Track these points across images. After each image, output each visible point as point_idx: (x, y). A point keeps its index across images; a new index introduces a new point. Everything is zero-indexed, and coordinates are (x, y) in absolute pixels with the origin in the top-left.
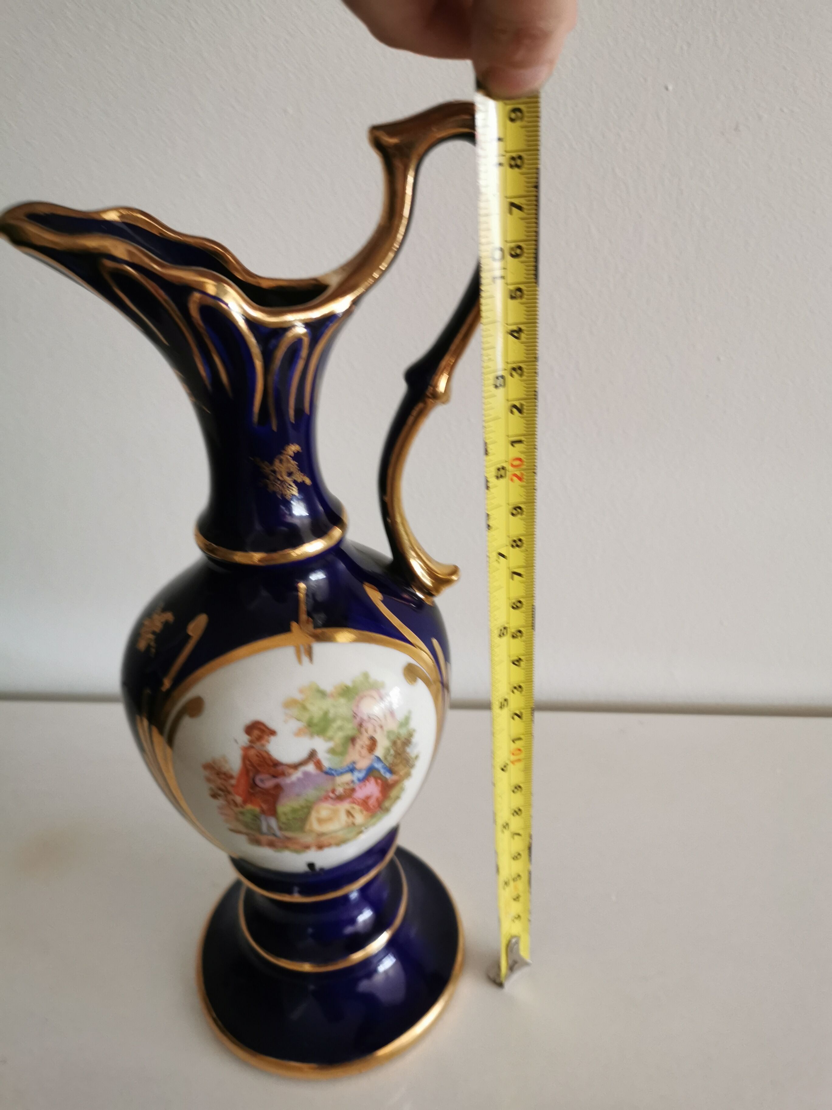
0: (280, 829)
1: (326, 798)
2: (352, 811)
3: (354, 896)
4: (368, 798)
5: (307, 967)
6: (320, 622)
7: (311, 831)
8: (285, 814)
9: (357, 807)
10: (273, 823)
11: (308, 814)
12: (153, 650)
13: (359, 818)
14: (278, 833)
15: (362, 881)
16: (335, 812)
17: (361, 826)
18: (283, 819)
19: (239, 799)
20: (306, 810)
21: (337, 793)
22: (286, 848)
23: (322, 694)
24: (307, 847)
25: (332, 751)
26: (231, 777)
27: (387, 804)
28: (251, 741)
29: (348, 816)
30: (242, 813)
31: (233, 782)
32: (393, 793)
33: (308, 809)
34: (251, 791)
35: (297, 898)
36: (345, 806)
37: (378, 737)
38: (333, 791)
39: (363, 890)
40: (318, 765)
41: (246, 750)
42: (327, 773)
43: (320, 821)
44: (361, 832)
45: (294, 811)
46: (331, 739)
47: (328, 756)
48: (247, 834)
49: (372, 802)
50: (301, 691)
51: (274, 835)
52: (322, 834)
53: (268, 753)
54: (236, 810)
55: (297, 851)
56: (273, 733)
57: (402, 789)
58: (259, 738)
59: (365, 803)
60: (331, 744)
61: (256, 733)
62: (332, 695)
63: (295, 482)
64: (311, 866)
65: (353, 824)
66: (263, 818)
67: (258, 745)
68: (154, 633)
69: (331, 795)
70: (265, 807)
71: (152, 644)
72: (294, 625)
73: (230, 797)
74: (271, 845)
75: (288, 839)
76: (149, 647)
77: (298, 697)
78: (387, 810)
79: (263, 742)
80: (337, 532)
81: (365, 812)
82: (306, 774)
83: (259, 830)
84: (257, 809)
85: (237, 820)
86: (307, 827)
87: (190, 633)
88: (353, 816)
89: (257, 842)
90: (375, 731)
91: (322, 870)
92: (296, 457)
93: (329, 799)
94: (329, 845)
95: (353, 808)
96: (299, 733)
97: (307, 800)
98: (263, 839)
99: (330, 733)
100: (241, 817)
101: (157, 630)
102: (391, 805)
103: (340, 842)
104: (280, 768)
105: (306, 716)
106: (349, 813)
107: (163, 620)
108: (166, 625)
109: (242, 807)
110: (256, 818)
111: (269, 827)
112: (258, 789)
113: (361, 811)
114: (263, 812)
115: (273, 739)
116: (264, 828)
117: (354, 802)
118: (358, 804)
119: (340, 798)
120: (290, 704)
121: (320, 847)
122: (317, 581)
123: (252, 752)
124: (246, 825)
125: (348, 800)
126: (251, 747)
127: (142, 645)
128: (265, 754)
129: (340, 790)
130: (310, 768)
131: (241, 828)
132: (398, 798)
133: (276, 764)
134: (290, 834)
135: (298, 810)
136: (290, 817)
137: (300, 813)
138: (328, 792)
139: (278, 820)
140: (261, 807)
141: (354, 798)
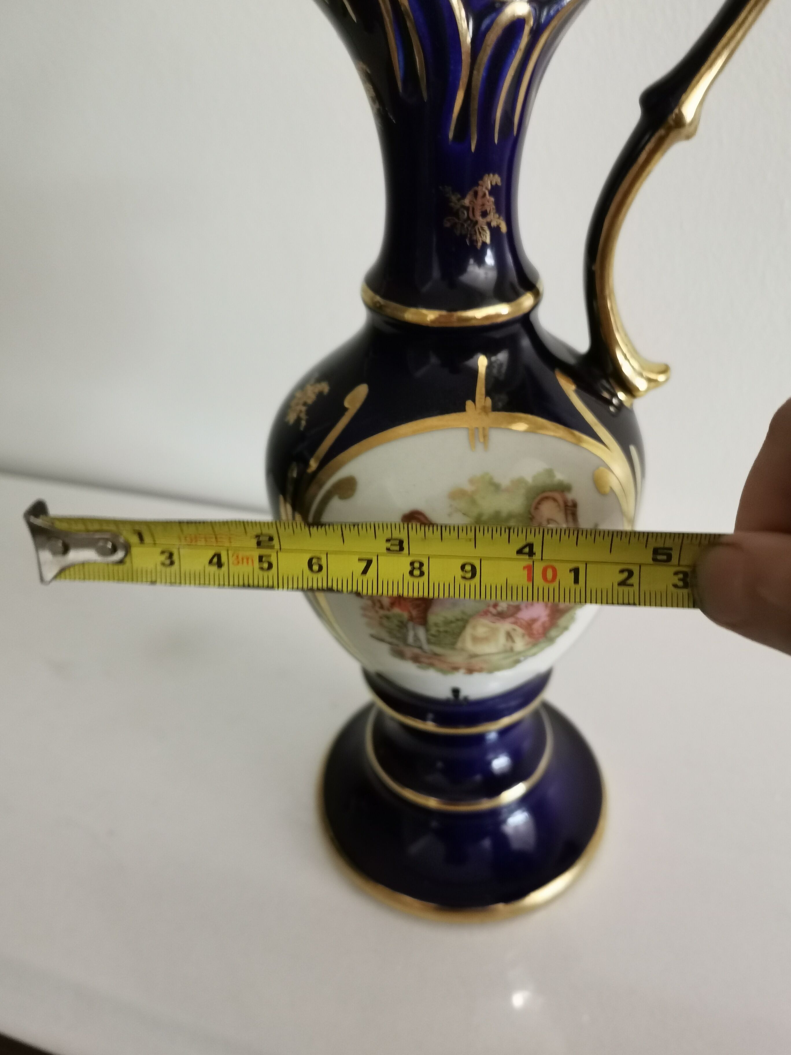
0: (429, 642)
1: (486, 613)
2: (513, 634)
3: (492, 736)
4: (534, 621)
5: (432, 803)
6: (500, 405)
7: (463, 650)
8: (436, 625)
9: (520, 631)
10: (421, 633)
11: (463, 628)
12: (303, 423)
13: (520, 644)
14: (426, 647)
15: (506, 721)
16: (494, 632)
17: (519, 653)
18: (433, 631)
19: (386, 600)
20: (460, 623)
21: (499, 609)
22: (431, 665)
23: (496, 487)
24: (455, 669)
27: (553, 633)
29: (507, 640)
30: (388, 618)
32: (562, 621)
33: (463, 622)
35: (430, 726)
36: (505, 626)
38: (495, 606)
39: (503, 732)
43: (475, 639)
44: (517, 662)
45: (448, 623)
48: (390, 643)
49: (537, 626)
50: (471, 482)
51: (420, 648)
52: (474, 656)
54: (382, 612)
55: (444, 672)
57: (572, 619)
59: (528, 627)
62: (506, 491)
63: (489, 224)
64: (456, 692)
65: (512, 650)
66: (410, 625)
68: (305, 404)
69: (493, 611)
70: (414, 613)
71: (303, 416)
72: (469, 403)
74: (416, 659)
75: (436, 655)
76: (298, 420)
77: (468, 487)
78: (551, 640)
80: (527, 301)
81: (527, 638)
83: (404, 640)
84: (405, 615)
85: (381, 625)
86: (459, 645)
87: (346, 404)
88: (513, 641)
89: (400, 654)
91: (466, 699)
92: (494, 191)
93: (489, 615)
94: (480, 670)
95: (514, 630)
97: (463, 613)
98: (409, 651)
100: (385, 622)
101: (310, 401)
102: (557, 636)
103: (492, 670)
106: (509, 636)
107: (317, 390)
108: (320, 395)
109: (389, 610)
110: (402, 625)
111: (416, 638)
113: (523, 636)
114: (411, 619)
116: (411, 639)
117: (515, 623)
118: (521, 626)
119: (501, 616)
121: (470, 671)
124: (390, 632)
125: (512, 620)
127: (292, 418)
129: (503, 605)
131: (384, 635)
132: (566, 628)
134: (438, 650)
135: (451, 622)
136: (442, 629)
137: (453, 625)
138: (489, 606)
139: (427, 630)
140: (410, 612)
141: (517, 619)
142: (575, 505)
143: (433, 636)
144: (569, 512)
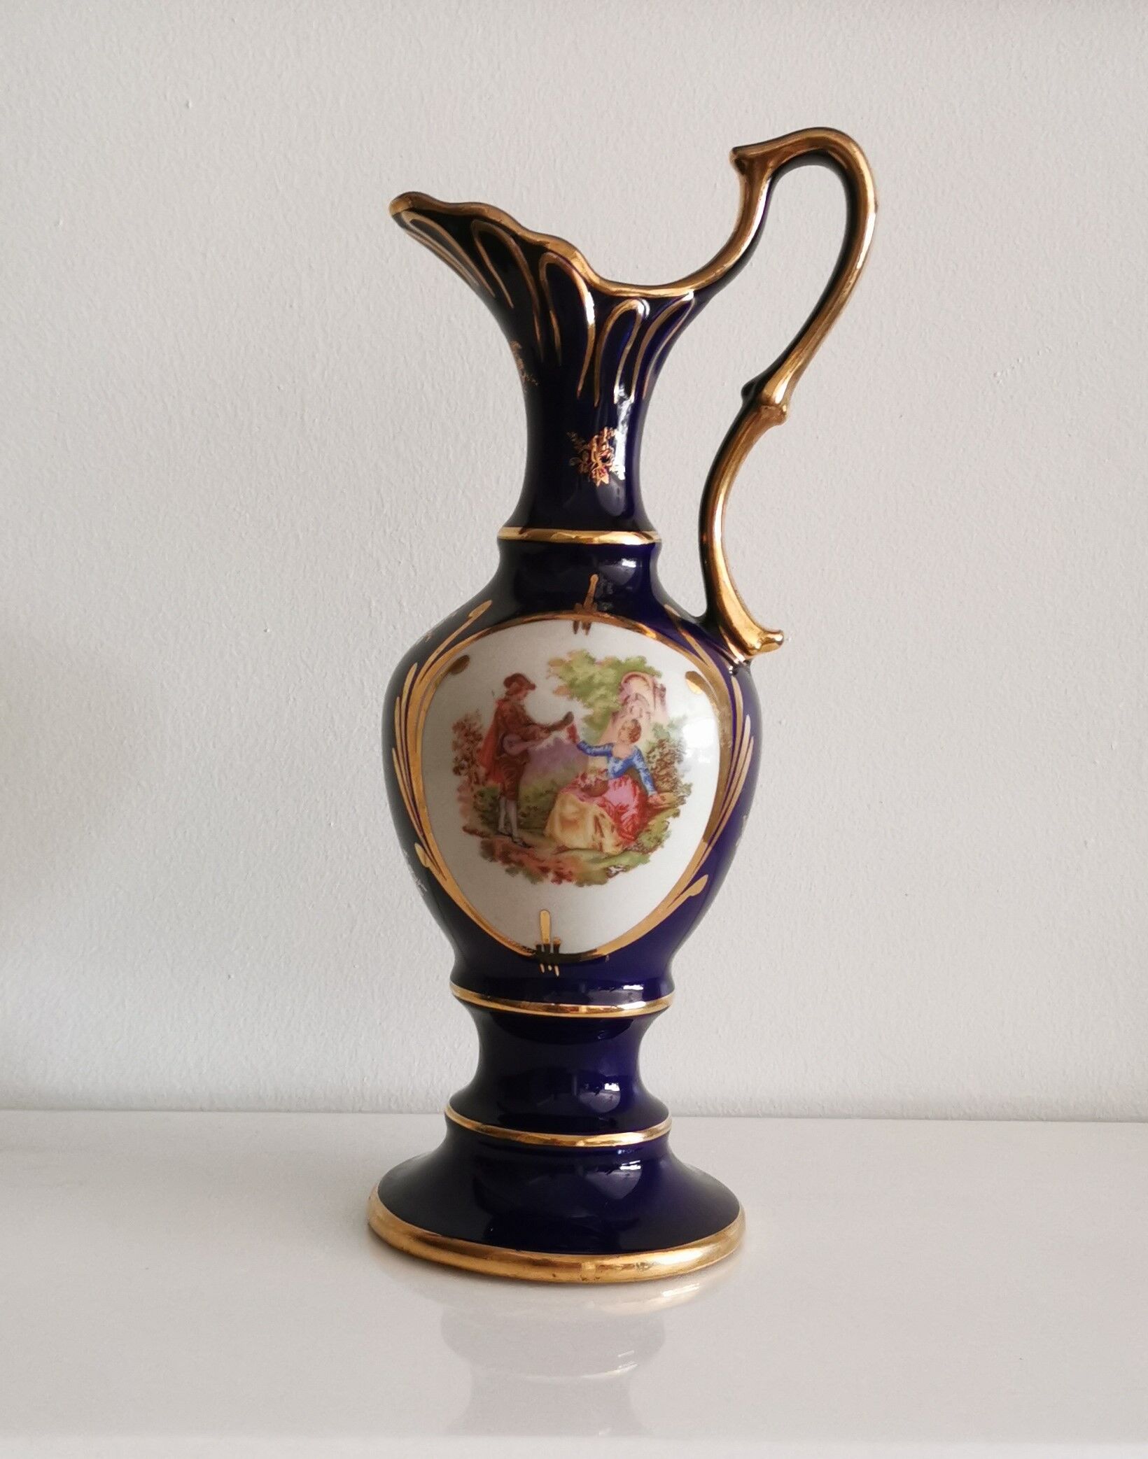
0: (519, 825)
1: (574, 786)
2: (601, 822)
4: (622, 809)
7: (551, 838)
8: (527, 799)
9: (607, 818)
10: (512, 812)
13: (609, 842)
14: (516, 833)
16: (582, 814)
18: (523, 809)
19: (482, 771)
20: (550, 796)
21: (588, 782)
23: (592, 661)
24: (544, 872)
25: (589, 720)
26: (480, 739)
28: (507, 694)
29: (595, 830)
30: (482, 795)
31: (480, 745)
33: (552, 796)
34: (498, 758)
36: (594, 808)
37: (643, 723)
38: (584, 777)
40: (573, 733)
41: (502, 702)
42: (579, 747)
43: (563, 822)
45: (537, 795)
46: (590, 706)
47: (584, 725)
48: (483, 835)
49: (626, 819)
50: (570, 654)
51: (511, 836)
52: (563, 849)
53: (522, 707)
54: (478, 788)
56: (533, 687)
58: (518, 691)
59: (617, 817)
60: (589, 712)
61: (515, 685)
62: (600, 664)
65: (600, 848)
66: (502, 802)
67: (514, 699)
69: (581, 784)
70: (507, 784)
72: (578, 605)
73: (473, 768)
74: (506, 856)
77: (567, 659)
79: (520, 695)
81: (616, 834)
82: (558, 742)
83: (495, 826)
84: (499, 788)
85: (475, 808)
86: (548, 830)
88: (602, 834)
89: (490, 852)
90: (641, 716)
93: (577, 790)
94: (569, 878)
95: (603, 816)
96: (557, 692)
97: (553, 782)
98: (499, 845)
99: (591, 699)
100: (479, 802)
103: (583, 878)
104: (532, 729)
105: (570, 676)
106: (597, 824)
109: (483, 784)
111: (507, 821)
112: (504, 755)
113: (612, 829)
114: (504, 793)
115: (531, 694)
116: (502, 824)
117: (604, 807)
118: (609, 813)
119: (589, 792)
120: (555, 663)
121: (559, 876)
122: (627, 568)
123: (506, 706)
124: (482, 818)
125: (598, 800)
126: (505, 700)
128: (519, 710)
129: (591, 779)
130: (563, 735)
131: (477, 823)
133: (529, 723)
134: (528, 838)
135: (542, 795)
136: (532, 805)
137: (543, 799)
138: (577, 777)
139: (518, 807)
140: (503, 784)
141: (605, 800)
142: (664, 689)
143: (524, 815)
144: (658, 694)
